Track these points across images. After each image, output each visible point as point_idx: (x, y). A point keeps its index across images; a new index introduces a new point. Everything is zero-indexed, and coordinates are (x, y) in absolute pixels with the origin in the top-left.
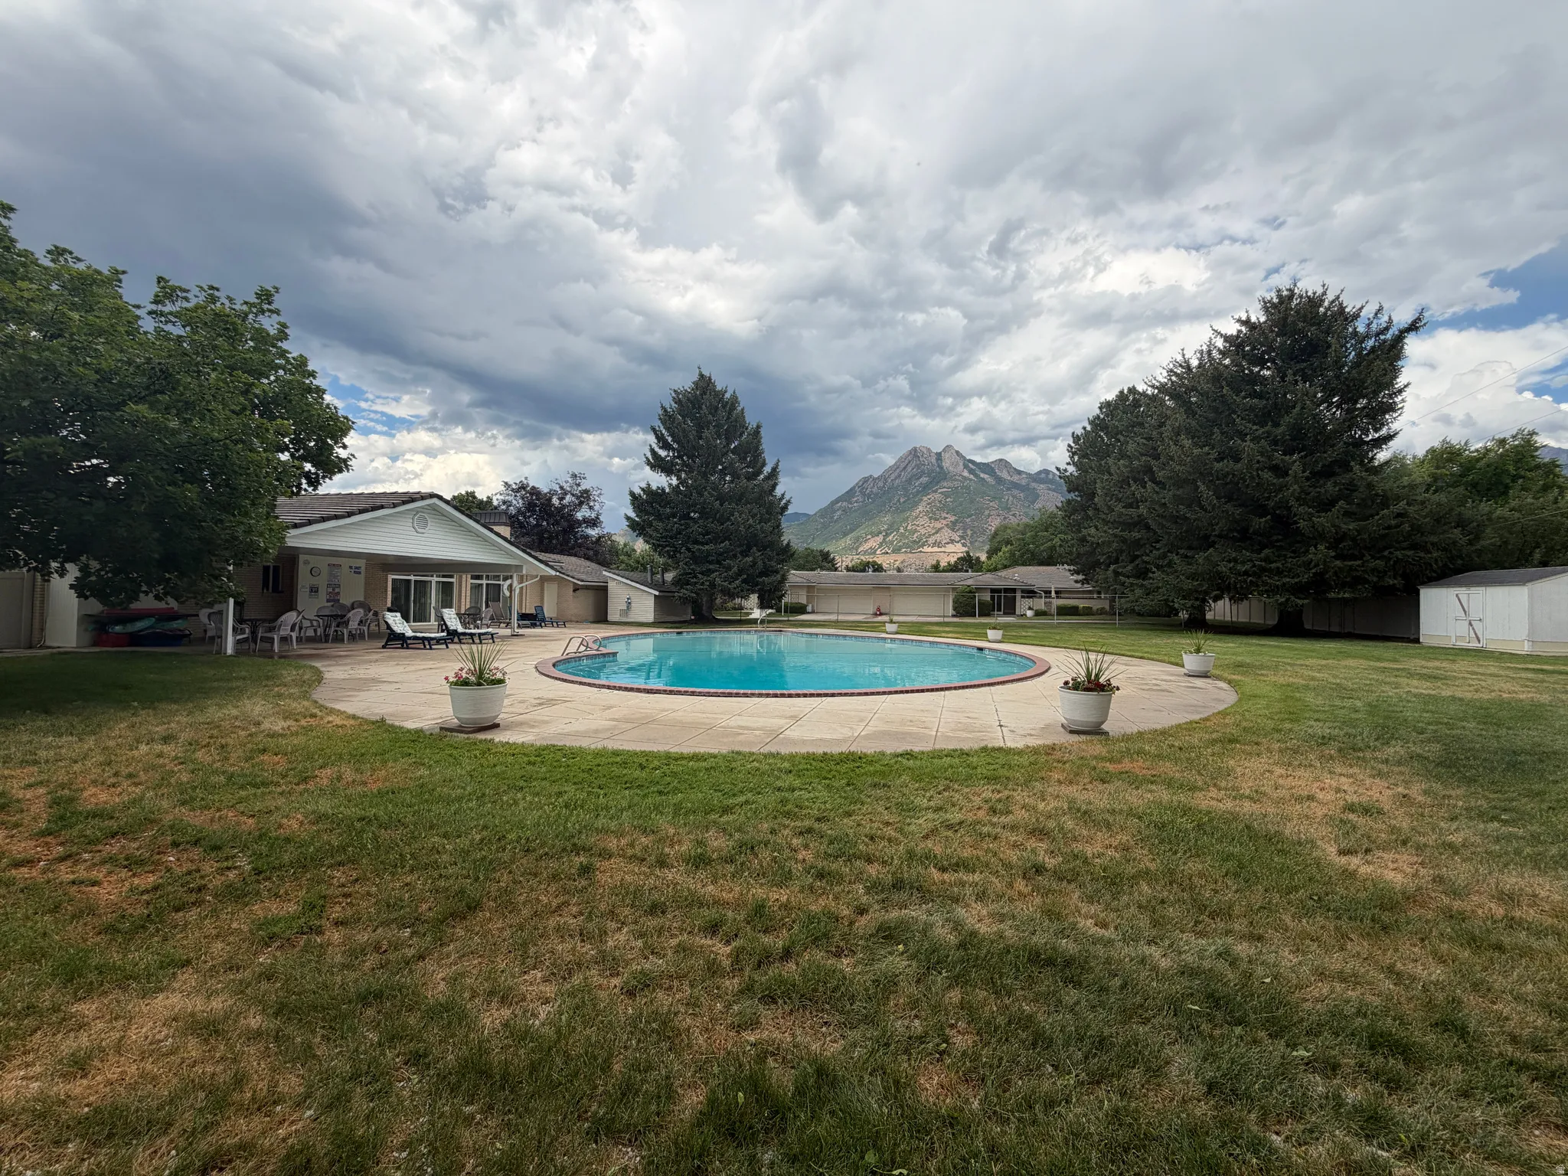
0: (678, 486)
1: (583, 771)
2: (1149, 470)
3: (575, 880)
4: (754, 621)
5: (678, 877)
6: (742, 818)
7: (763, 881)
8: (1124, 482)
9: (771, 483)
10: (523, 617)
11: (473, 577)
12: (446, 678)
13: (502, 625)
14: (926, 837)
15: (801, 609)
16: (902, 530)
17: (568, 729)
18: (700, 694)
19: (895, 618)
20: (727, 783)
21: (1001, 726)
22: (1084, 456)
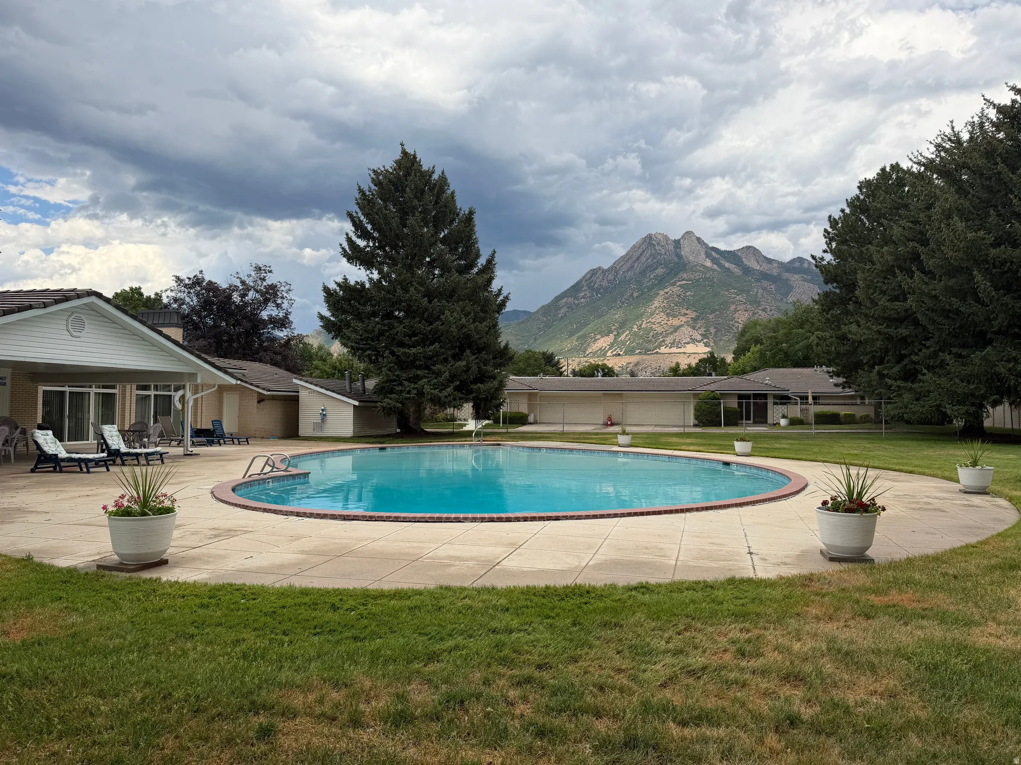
0: (379, 281)
1: (266, 614)
2: (915, 257)
3: (252, 745)
4: (469, 434)
5: (375, 739)
6: (450, 668)
7: (474, 741)
8: (889, 271)
9: (486, 276)
10: (198, 433)
11: (139, 388)
12: (104, 508)
13: (173, 443)
14: (664, 685)
15: (522, 420)
16: (635, 329)
17: (249, 564)
18: (405, 520)
19: (628, 429)
20: (434, 625)
21: (751, 553)
22: (842, 242)
